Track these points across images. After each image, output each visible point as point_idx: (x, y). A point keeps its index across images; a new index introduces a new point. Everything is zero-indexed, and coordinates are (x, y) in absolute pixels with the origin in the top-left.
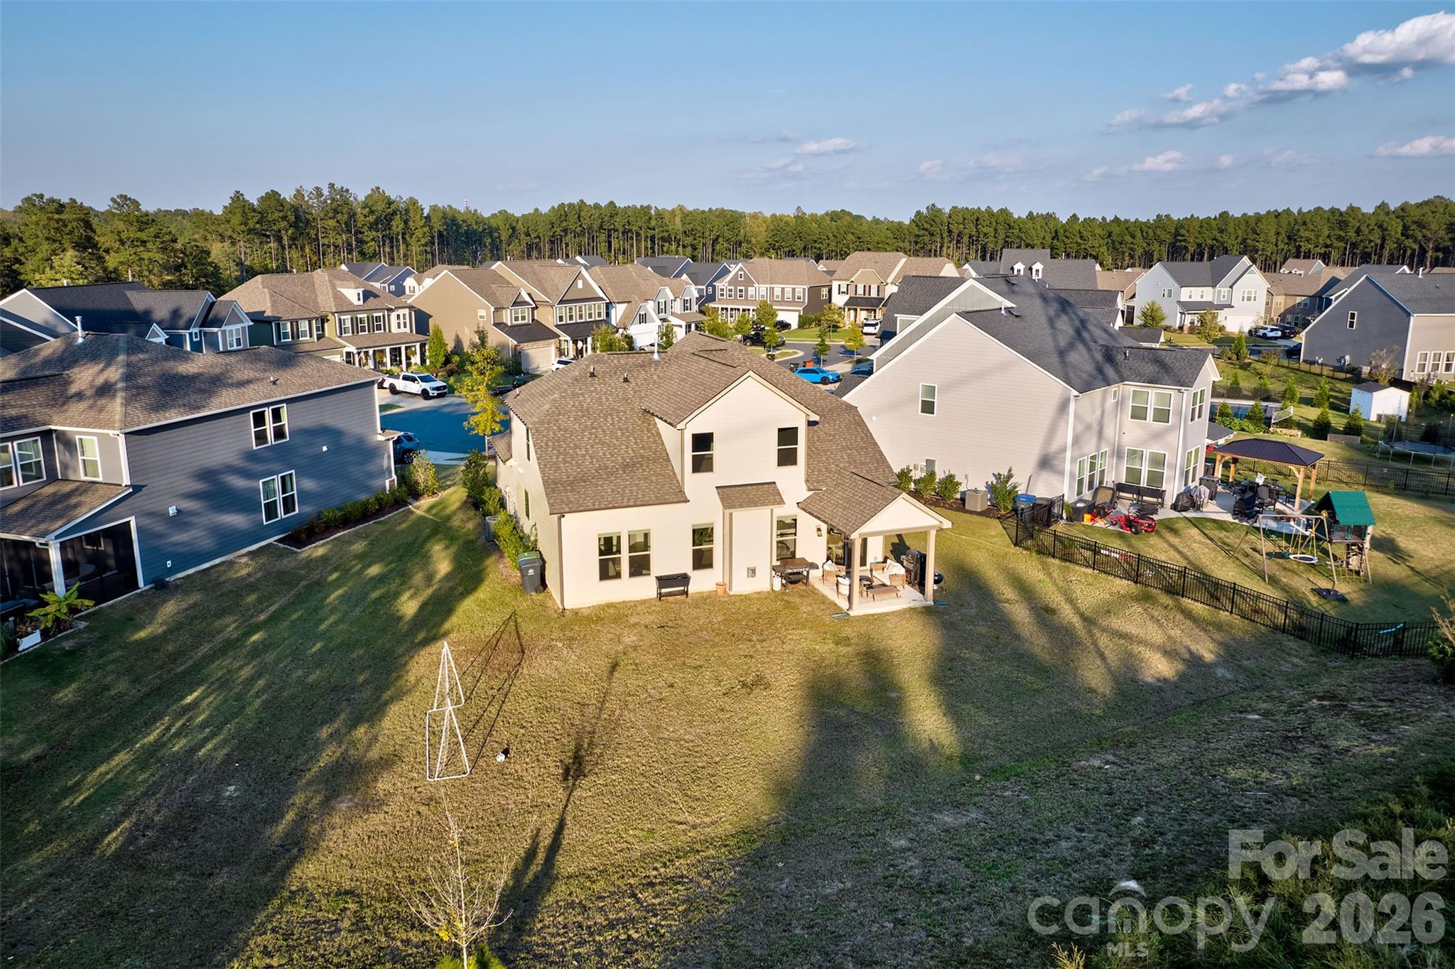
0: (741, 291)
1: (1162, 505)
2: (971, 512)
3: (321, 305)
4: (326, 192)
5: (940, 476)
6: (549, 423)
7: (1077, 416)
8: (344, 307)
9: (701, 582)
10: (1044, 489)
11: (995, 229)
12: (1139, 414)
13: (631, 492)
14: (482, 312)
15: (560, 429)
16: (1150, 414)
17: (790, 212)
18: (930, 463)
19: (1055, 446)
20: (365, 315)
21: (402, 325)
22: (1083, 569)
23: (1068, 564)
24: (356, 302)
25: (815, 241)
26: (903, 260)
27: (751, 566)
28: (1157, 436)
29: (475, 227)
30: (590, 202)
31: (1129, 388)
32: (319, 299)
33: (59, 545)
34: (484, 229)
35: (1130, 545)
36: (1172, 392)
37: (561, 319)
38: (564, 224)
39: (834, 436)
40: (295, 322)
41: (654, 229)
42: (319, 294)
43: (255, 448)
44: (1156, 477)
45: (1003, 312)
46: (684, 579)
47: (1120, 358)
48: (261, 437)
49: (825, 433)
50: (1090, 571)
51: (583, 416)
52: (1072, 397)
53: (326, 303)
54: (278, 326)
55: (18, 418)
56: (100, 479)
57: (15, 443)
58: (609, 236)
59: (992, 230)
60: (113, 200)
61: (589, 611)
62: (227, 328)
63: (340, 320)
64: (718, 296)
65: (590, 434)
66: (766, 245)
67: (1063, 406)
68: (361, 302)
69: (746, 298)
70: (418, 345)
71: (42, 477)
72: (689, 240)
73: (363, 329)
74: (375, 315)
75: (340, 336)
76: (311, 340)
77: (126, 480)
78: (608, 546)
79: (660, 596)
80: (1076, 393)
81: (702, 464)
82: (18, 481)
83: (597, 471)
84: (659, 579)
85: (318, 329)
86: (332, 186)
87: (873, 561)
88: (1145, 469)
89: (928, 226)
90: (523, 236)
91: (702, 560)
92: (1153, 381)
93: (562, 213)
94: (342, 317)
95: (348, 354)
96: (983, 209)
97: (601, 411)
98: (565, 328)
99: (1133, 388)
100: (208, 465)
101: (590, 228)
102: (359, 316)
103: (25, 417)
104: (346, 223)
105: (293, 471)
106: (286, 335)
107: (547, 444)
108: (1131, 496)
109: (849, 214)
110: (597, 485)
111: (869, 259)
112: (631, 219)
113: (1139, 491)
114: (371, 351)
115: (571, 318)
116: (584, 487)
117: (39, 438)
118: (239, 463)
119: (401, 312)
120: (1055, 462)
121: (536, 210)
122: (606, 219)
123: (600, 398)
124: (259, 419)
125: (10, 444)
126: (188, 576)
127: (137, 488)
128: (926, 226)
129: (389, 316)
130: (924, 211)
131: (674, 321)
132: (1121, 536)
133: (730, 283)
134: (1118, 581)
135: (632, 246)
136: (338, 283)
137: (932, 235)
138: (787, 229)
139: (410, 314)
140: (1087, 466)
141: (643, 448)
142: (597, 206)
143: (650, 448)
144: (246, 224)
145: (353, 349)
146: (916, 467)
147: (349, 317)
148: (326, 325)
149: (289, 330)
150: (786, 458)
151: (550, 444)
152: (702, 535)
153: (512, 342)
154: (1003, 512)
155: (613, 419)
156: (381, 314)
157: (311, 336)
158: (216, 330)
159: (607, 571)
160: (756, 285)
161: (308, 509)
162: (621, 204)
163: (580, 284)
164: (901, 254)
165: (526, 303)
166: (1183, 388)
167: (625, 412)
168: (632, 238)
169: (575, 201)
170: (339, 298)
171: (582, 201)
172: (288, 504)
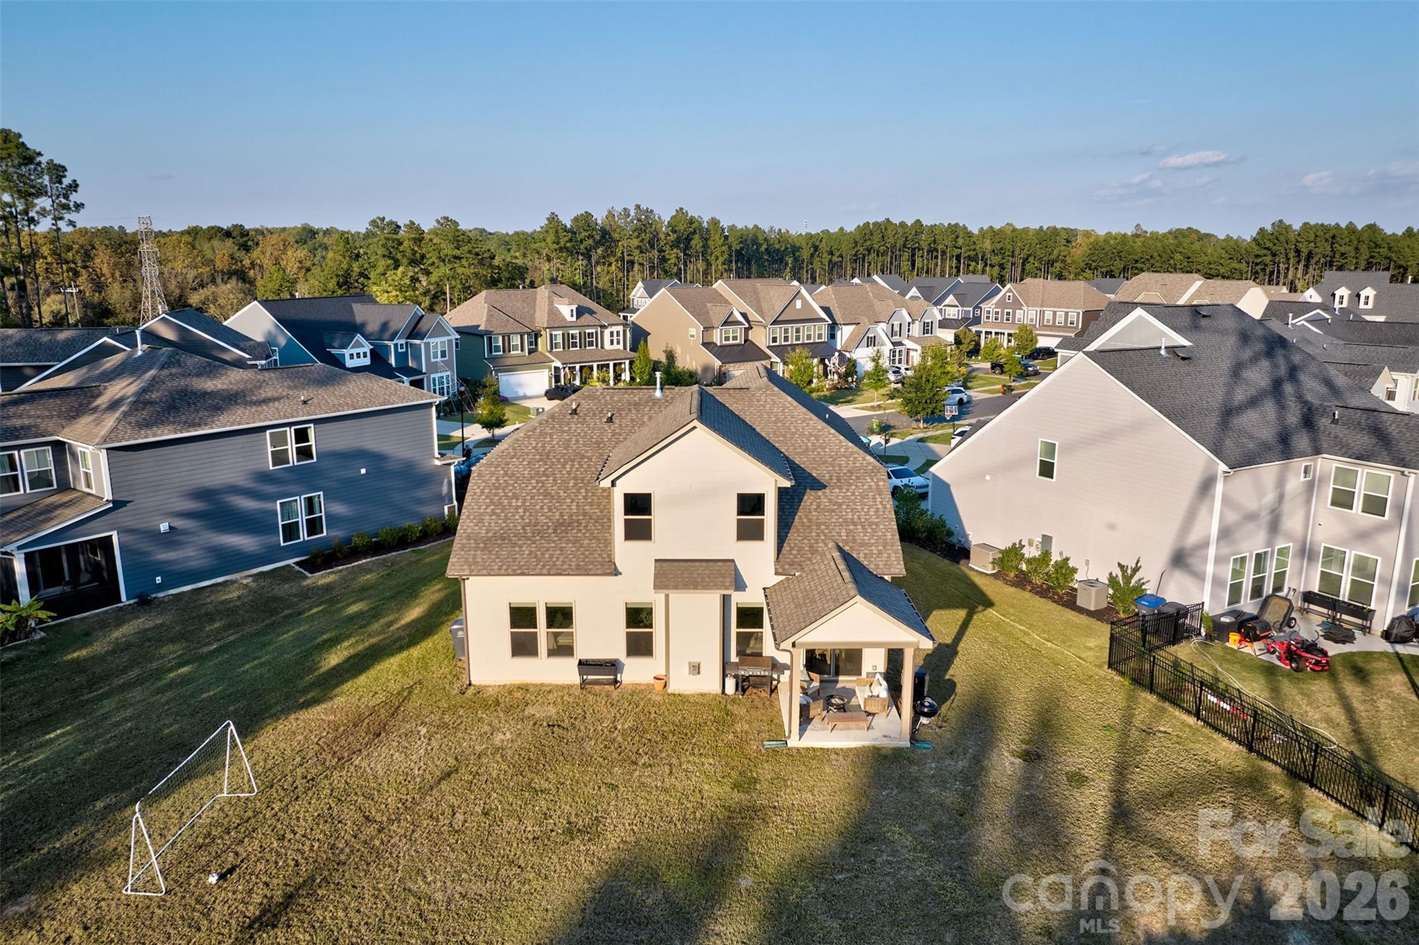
0: (1008, 314)
1: (1366, 630)
2: (1081, 610)
3: (537, 320)
4: (632, 213)
5: (1055, 557)
6: (498, 466)
7: (1226, 500)
8: (556, 321)
9: (636, 672)
10: (1178, 592)
11: (1357, 249)
12: (1343, 500)
13: (551, 556)
14: (693, 331)
15: (506, 474)
16: (1358, 503)
17: (1129, 230)
18: (1047, 540)
19: (1193, 538)
20: (577, 332)
21: (615, 342)
22: (1185, 717)
23: (1167, 705)
24: (569, 318)
25: (1137, 261)
26: (1198, 284)
27: (695, 660)
28: (1363, 536)
29: (777, 246)
30: (896, 221)
31: (1328, 464)
32: (537, 314)
33: (23, 556)
34: (786, 248)
35: (1275, 691)
36: (1393, 476)
37: (774, 340)
38: (868, 243)
39: (840, 505)
40: (507, 337)
41: (961, 248)
42: (537, 309)
43: (271, 468)
44: (1362, 590)
45: (1163, 352)
46: (613, 666)
47: (1324, 422)
48: (280, 457)
49: (830, 500)
50: (1191, 720)
51: (540, 460)
52: (1220, 473)
53: (541, 319)
54: (490, 339)
55: (29, 427)
56: (93, 492)
57: (22, 452)
58: (913, 255)
59: (1351, 249)
60: (438, 221)
61: (497, 689)
62: (432, 341)
63: (551, 335)
64: (984, 319)
65: (537, 482)
66: (1082, 265)
67: (1206, 486)
68: (574, 319)
69: (1013, 322)
70: (627, 362)
71: (52, 485)
72: (996, 260)
73: (574, 345)
74: (587, 331)
75: (550, 352)
76: (523, 354)
77: (108, 495)
78: (522, 616)
79: (584, 682)
80: (1226, 468)
81: (638, 531)
82: (25, 489)
83: (523, 527)
84: (581, 663)
85: (530, 343)
86: (638, 207)
87: (871, 670)
88: (1347, 579)
89: (1271, 245)
90: (825, 255)
91: (640, 646)
92: (1363, 456)
93: (866, 231)
94: (554, 333)
95: (557, 369)
96: (1343, 226)
97: (565, 454)
98: (776, 349)
99: (1335, 465)
100: (207, 484)
101: (894, 246)
102: (571, 332)
103: (36, 426)
104: (649, 242)
105: (321, 493)
106: (497, 349)
107: (482, 492)
108: (1325, 611)
109: (1197, 232)
110: (515, 545)
111: (1157, 282)
112: (937, 237)
113: (1333, 605)
114: (578, 367)
115: (786, 339)
116: (500, 546)
117: (50, 448)
118: (249, 484)
119: (615, 329)
120: (1191, 560)
121: (842, 229)
122: (910, 237)
123: (570, 440)
124: (279, 439)
125: (16, 453)
126: (182, 593)
127: (118, 504)
128: (1269, 244)
129: (602, 333)
130: (1269, 228)
131: (909, 344)
132: (1270, 671)
133: (997, 305)
134: (1225, 743)
135: (936, 265)
136: (556, 299)
137: (1274, 255)
138: (1107, 248)
139: (625, 332)
140: (1250, 566)
141: (591, 504)
142: (903, 224)
143: (599, 504)
144: (558, 243)
145: (558, 364)
146: (1031, 543)
147: (561, 332)
148: (539, 340)
149: (500, 344)
150: (750, 532)
151: (487, 491)
152: (638, 617)
153: (717, 363)
154: (1122, 616)
155: (572, 466)
156: (594, 331)
157: (522, 350)
158: (417, 342)
159: (523, 647)
160: (1025, 308)
161: (338, 534)
162: (927, 222)
163: (799, 304)
164: (1196, 276)
165: (738, 323)
166: (1406, 471)
167: (590, 459)
168: (936, 257)
169: (881, 219)
170: (553, 313)
171: (888, 220)
172: (313, 526)
